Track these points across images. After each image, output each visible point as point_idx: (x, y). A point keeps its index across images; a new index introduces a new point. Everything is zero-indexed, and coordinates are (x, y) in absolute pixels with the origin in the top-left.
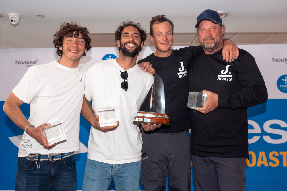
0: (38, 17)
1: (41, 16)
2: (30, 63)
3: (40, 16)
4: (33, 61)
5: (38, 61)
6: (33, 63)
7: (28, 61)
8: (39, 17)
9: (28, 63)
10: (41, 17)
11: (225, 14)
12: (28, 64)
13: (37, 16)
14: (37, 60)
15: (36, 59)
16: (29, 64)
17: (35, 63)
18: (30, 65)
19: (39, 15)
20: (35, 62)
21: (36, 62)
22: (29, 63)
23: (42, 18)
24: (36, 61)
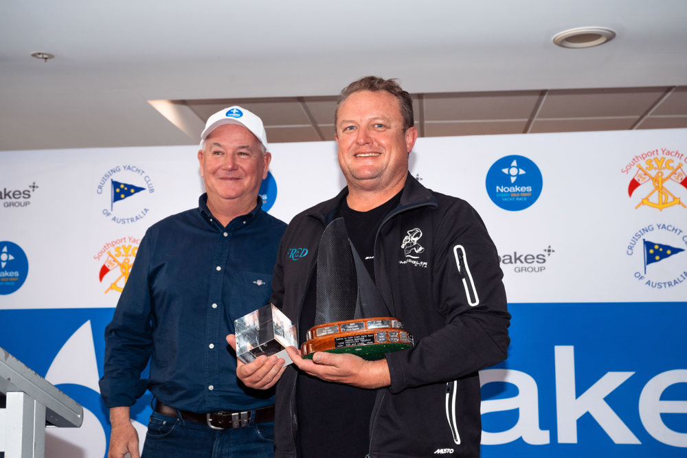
0: (34, 58)
1: (45, 56)
2: (14, 194)
3: (41, 56)
4: (22, 192)
5: (36, 189)
6: (22, 195)
7: (7, 192)
8: (39, 58)
9: (7, 197)
10: (46, 58)
11: (605, 35)
12: (7, 199)
13: (34, 55)
14: (34, 187)
15: (32, 185)
16: (10, 197)
17: (29, 196)
18: (13, 200)
19: (39, 54)
20: (29, 191)
21: (31, 193)
22: (11, 194)
23: (48, 60)
24: (31, 189)
